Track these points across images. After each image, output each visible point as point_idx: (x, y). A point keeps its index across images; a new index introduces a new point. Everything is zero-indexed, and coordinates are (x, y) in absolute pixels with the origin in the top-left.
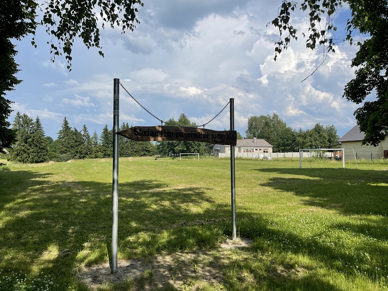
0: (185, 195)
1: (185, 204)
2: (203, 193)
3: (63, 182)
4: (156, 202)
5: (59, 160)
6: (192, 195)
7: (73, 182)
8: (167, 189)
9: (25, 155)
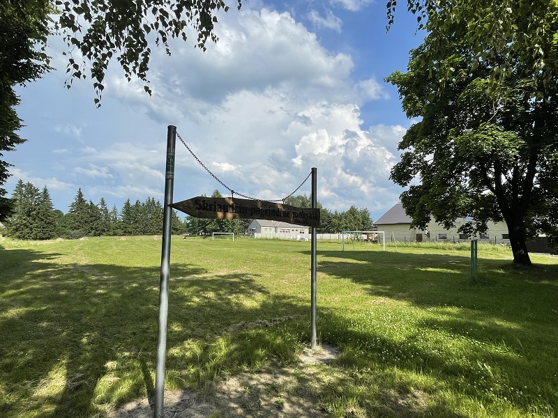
0: (232, 284)
1: (234, 295)
2: (251, 280)
3: (75, 265)
4: (197, 294)
5: (69, 237)
6: (240, 283)
7: (87, 266)
8: (208, 276)
9: (26, 231)
